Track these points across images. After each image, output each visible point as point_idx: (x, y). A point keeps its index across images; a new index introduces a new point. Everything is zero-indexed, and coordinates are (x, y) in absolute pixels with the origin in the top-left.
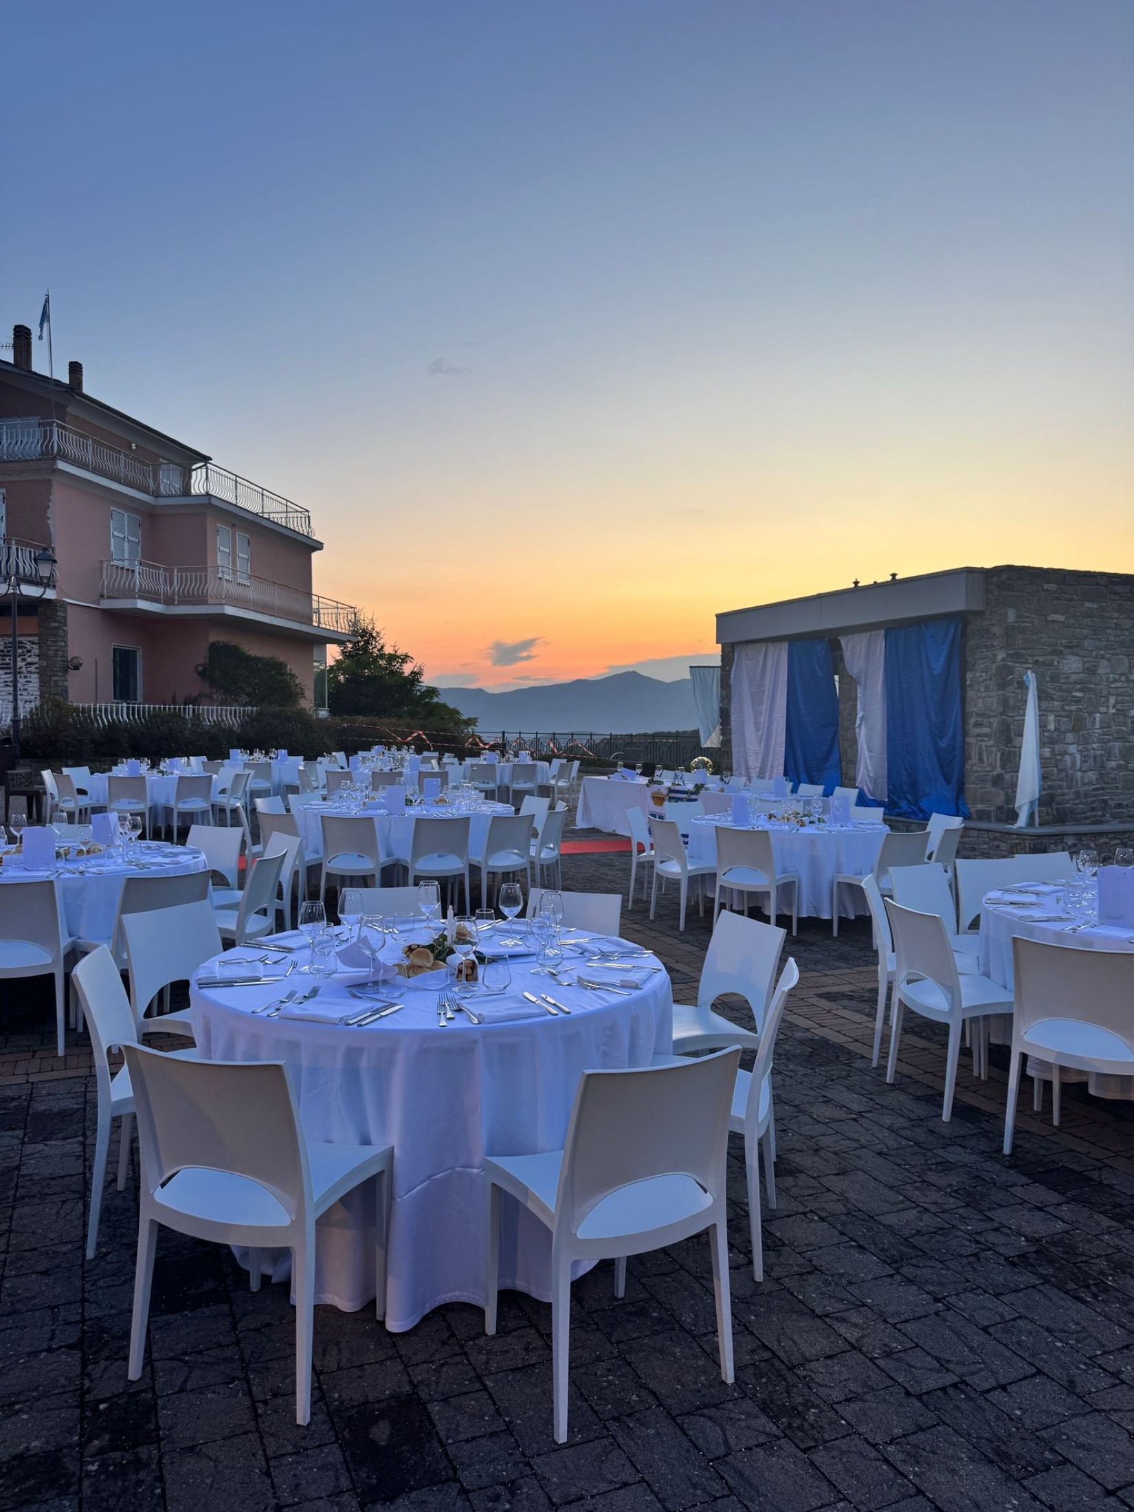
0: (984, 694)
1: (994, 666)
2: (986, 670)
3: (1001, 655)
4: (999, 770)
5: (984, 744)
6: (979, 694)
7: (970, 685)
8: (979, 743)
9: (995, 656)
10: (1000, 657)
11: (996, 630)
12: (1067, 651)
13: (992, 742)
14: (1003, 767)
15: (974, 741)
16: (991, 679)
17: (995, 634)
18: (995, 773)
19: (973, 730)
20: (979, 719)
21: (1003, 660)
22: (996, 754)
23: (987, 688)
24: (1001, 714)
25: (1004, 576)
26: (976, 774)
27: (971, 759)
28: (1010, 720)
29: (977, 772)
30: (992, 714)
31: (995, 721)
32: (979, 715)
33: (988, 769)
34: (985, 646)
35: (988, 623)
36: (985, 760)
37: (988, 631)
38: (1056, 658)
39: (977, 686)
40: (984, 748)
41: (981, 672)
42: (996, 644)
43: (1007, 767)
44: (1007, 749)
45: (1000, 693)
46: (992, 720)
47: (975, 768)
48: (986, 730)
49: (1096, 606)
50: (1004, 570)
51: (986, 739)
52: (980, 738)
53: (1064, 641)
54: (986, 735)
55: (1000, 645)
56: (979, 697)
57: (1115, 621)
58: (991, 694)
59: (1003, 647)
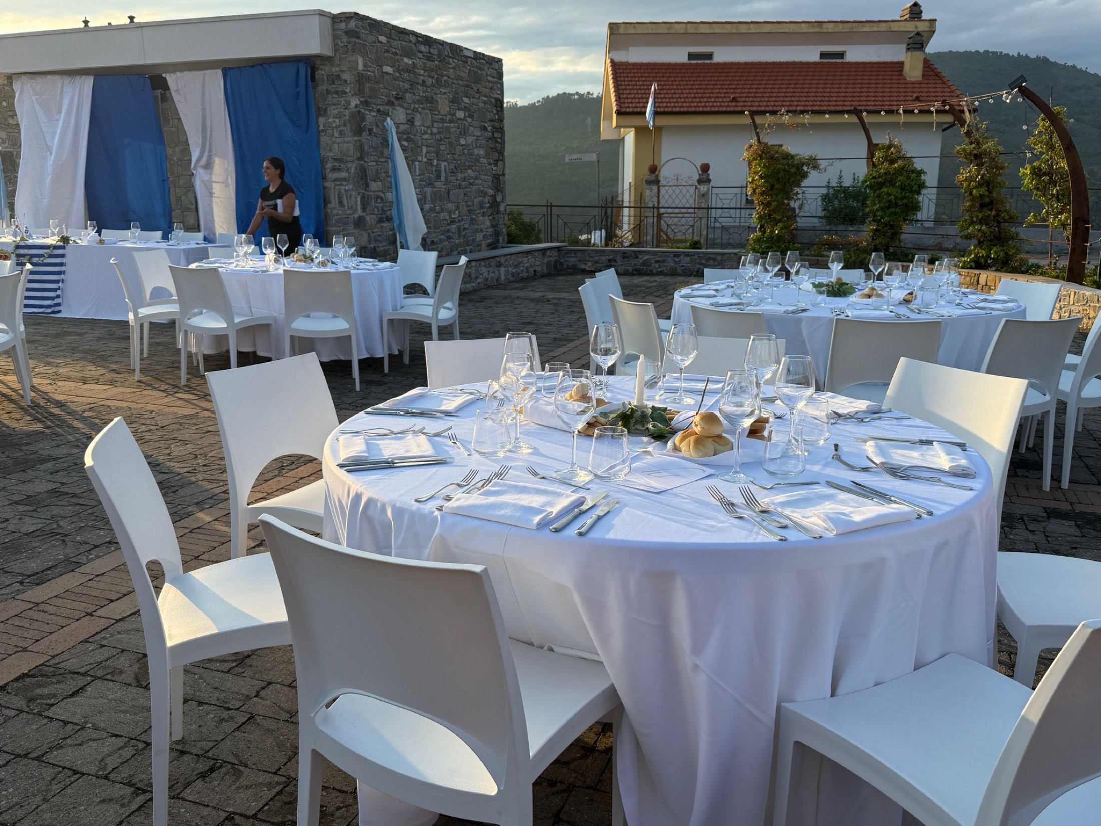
0: (338, 140)
1: (347, 112)
2: (340, 116)
3: (355, 101)
4: (360, 212)
5: (343, 188)
6: (334, 139)
7: (323, 130)
8: (337, 188)
9: (349, 103)
10: (353, 104)
11: (345, 76)
12: (396, 102)
13: (351, 187)
14: (364, 209)
15: (333, 185)
16: (345, 125)
17: (346, 81)
18: (356, 216)
19: (331, 175)
20: (336, 164)
21: (356, 106)
22: (356, 198)
23: (341, 133)
24: (358, 159)
25: (352, 24)
26: (336, 217)
27: (331, 203)
28: (366, 165)
29: (337, 215)
30: (348, 158)
31: (353, 167)
32: (336, 160)
33: (349, 212)
34: (337, 92)
35: (338, 69)
36: (346, 204)
37: (338, 77)
38: (391, 109)
39: (331, 131)
40: (343, 192)
41: (334, 117)
42: (348, 90)
43: (368, 210)
44: (367, 193)
45: (356, 138)
46: (349, 165)
47: (335, 212)
48: (344, 175)
49: (411, 62)
50: (352, 17)
51: (345, 183)
52: (338, 183)
53: (394, 93)
54: (345, 179)
55: (353, 92)
56: (334, 142)
57: (422, 77)
58: (346, 139)
59: (356, 94)
